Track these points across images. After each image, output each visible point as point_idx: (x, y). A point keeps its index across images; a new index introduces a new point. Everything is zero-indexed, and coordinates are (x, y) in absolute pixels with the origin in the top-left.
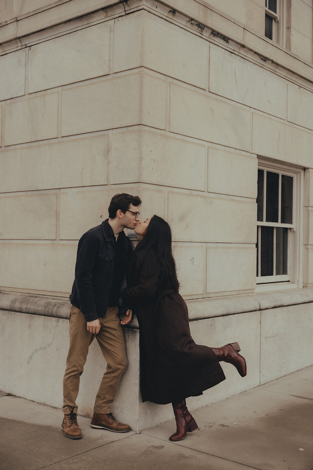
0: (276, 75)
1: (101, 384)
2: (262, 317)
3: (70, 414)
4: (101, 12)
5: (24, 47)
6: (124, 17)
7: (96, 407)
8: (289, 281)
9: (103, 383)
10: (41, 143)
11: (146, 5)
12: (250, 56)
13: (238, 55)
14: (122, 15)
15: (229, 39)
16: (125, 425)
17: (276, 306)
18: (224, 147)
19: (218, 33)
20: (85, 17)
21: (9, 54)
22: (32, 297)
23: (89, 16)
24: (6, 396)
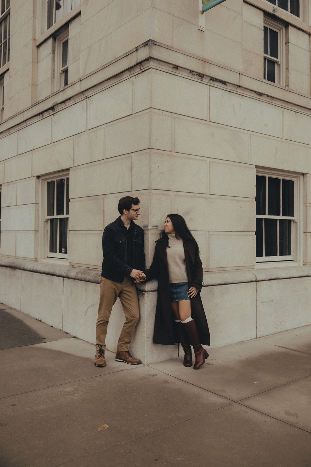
0: (272, 105)
1: (122, 330)
2: (258, 286)
3: (100, 350)
4: (127, 71)
5: (85, 98)
6: (141, 74)
7: (119, 346)
8: (293, 260)
9: (123, 330)
10: (95, 163)
11: (154, 65)
12: (246, 93)
13: (236, 93)
14: (139, 73)
15: (226, 82)
16: (137, 359)
17: (272, 279)
18: (224, 161)
19: (216, 79)
20: (118, 76)
21: (78, 103)
22: (90, 270)
23: (120, 75)
24: (72, 338)
